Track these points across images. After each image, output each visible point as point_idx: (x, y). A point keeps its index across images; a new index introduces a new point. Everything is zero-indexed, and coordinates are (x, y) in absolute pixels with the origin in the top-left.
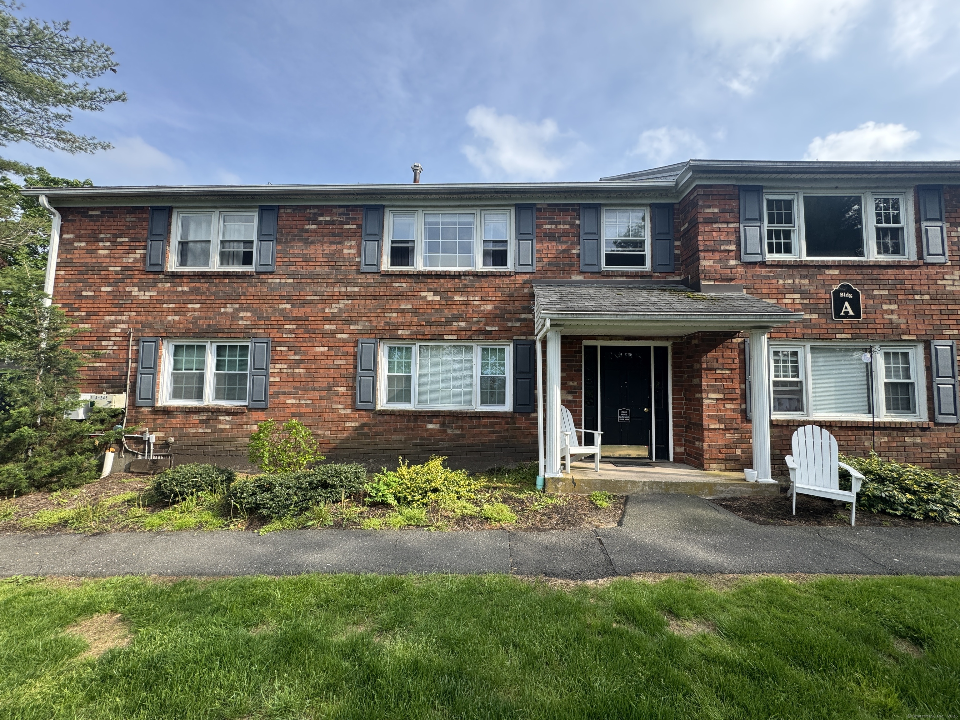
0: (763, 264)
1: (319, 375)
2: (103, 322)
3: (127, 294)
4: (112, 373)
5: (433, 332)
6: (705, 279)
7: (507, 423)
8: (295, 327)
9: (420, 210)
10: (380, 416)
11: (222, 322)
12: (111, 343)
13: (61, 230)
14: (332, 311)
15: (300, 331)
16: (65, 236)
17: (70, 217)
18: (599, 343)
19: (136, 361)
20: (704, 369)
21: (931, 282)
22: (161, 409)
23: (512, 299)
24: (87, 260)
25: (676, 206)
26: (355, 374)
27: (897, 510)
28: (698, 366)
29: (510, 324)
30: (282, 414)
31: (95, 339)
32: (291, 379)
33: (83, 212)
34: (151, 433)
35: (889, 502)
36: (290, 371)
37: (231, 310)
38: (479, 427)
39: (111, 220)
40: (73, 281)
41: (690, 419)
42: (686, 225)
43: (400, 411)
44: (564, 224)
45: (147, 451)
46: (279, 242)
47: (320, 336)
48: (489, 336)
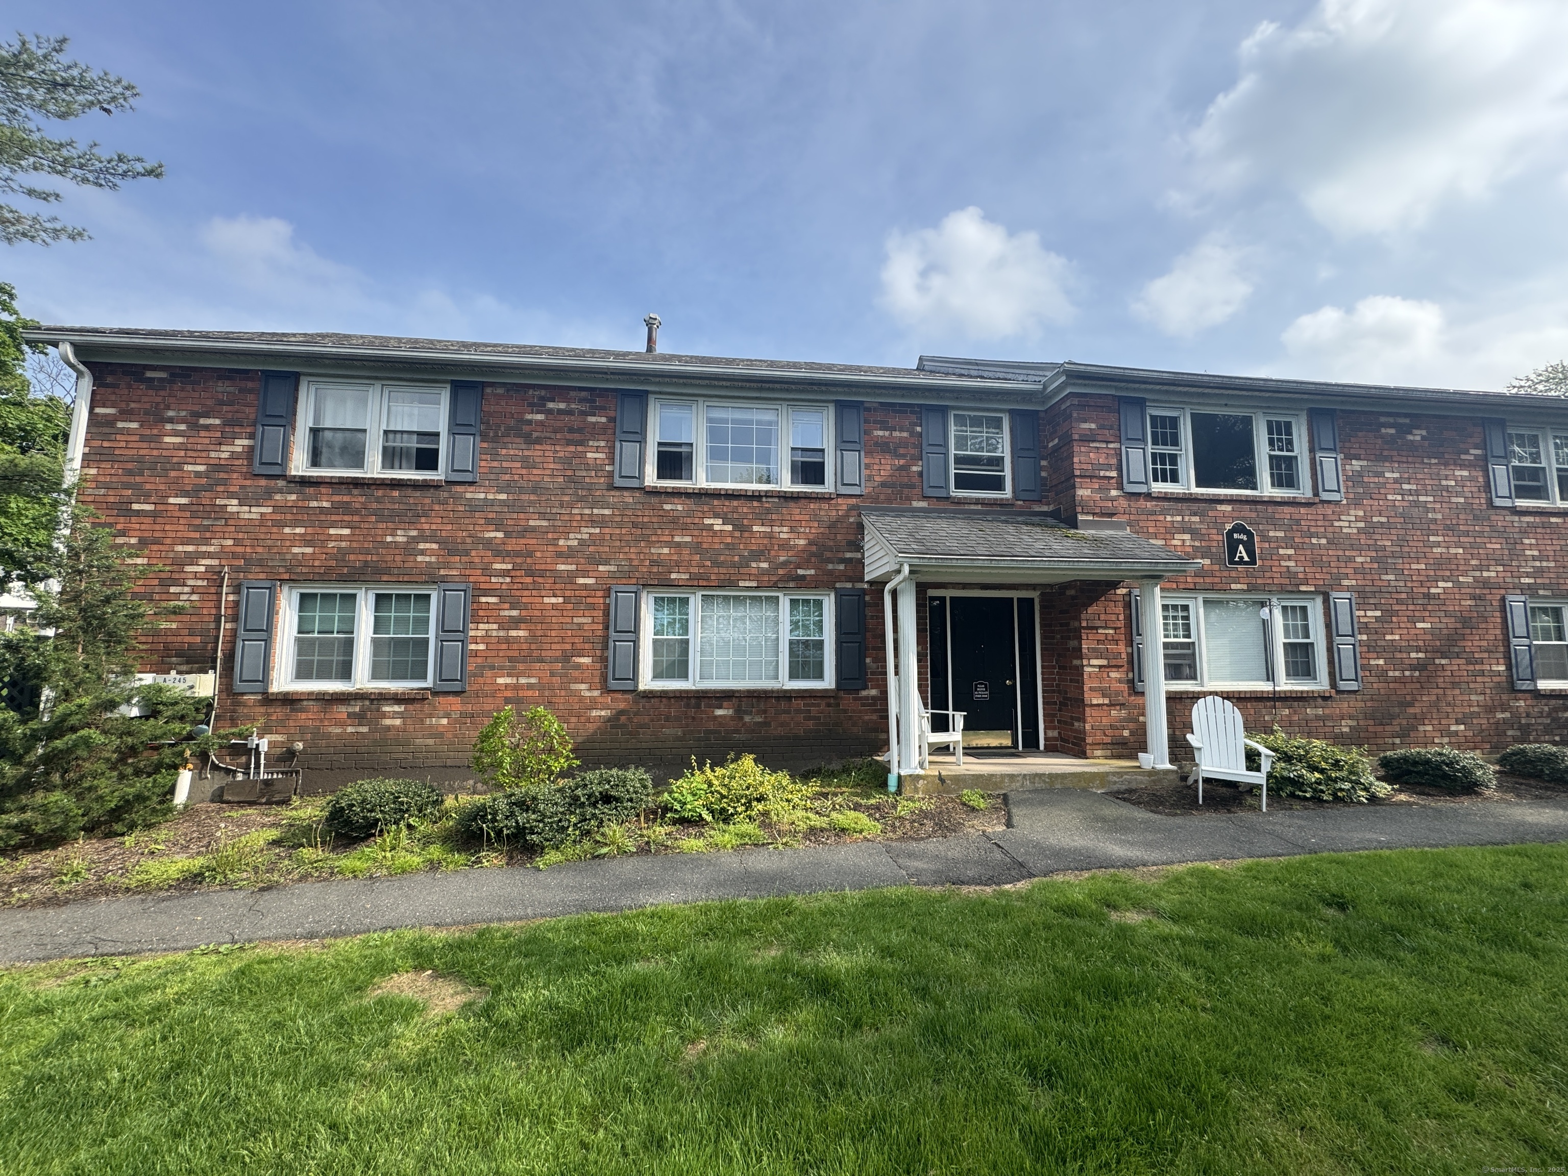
0: (1149, 496)
1: (549, 640)
2: (171, 555)
3: (217, 509)
4: (187, 639)
5: (722, 577)
6: (1083, 513)
7: (829, 705)
8: (510, 567)
9: (701, 400)
10: (644, 700)
11: (389, 558)
12: (186, 589)
13: (92, 400)
14: (570, 543)
15: (518, 573)
16: (98, 410)
17: (109, 380)
18: (948, 593)
19: (235, 619)
20: (1084, 628)
21: (1327, 523)
22: (280, 697)
23: (833, 531)
24: (142, 452)
25: (1042, 415)
26: (606, 639)
27: (1305, 792)
28: (1076, 624)
29: (830, 567)
30: (490, 700)
31: (156, 582)
32: (504, 646)
33: (135, 373)
34: (261, 737)
35: (1298, 783)
36: (502, 633)
37: (405, 539)
38: (788, 712)
39: (189, 387)
40: (114, 485)
41: (1066, 693)
42: (1056, 441)
43: (674, 691)
44: (901, 430)
45: (253, 766)
46: (484, 437)
47: (551, 580)
48: (802, 583)
